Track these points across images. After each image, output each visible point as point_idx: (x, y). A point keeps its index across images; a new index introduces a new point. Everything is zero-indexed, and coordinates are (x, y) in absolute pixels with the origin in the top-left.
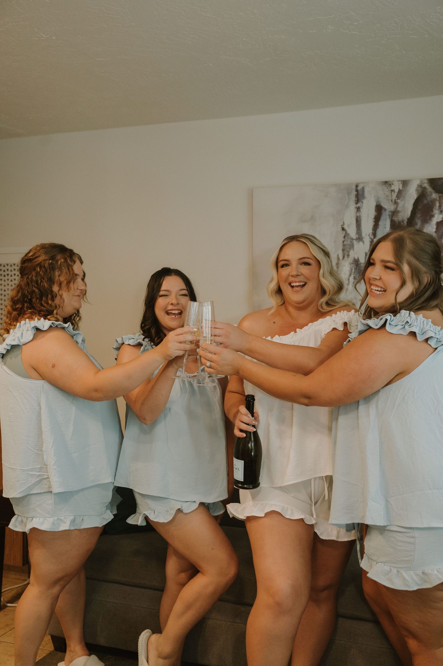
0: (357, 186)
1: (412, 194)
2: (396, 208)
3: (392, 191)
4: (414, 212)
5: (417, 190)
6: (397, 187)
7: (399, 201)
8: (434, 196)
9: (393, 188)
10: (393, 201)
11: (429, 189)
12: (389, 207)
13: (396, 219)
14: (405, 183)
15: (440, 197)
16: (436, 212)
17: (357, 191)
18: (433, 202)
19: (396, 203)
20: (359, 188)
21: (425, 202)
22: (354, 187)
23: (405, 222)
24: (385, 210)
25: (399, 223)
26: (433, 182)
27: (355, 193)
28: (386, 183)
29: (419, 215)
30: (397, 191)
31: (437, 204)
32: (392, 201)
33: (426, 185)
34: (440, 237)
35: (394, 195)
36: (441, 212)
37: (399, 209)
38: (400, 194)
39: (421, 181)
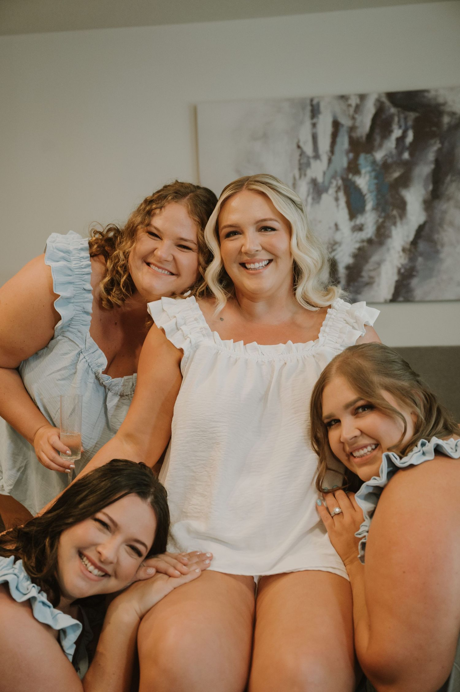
0: (312, 100)
1: (370, 110)
2: (354, 124)
3: (349, 106)
4: (372, 128)
5: (375, 105)
6: (354, 101)
7: (356, 116)
8: (393, 110)
9: (350, 102)
10: (351, 116)
11: (387, 103)
12: (346, 122)
13: (354, 135)
14: (362, 97)
15: (399, 112)
16: (395, 127)
17: (312, 105)
18: (391, 117)
19: (353, 118)
20: (315, 102)
21: (384, 117)
22: (308, 102)
23: (364, 138)
24: (343, 125)
25: (358, 138)
26: (391, 96)
27: (309, 108)
28: (343, 98)
29: (377, 131)
30: (354, 105)
31: (396, 119)
32: (349, 116)
33: (384, 99)
34: (400, 153)
35: (352, 110)
36: (400, 127)
37: (357, 124)
38: (358, 109)
39: (380, 95)
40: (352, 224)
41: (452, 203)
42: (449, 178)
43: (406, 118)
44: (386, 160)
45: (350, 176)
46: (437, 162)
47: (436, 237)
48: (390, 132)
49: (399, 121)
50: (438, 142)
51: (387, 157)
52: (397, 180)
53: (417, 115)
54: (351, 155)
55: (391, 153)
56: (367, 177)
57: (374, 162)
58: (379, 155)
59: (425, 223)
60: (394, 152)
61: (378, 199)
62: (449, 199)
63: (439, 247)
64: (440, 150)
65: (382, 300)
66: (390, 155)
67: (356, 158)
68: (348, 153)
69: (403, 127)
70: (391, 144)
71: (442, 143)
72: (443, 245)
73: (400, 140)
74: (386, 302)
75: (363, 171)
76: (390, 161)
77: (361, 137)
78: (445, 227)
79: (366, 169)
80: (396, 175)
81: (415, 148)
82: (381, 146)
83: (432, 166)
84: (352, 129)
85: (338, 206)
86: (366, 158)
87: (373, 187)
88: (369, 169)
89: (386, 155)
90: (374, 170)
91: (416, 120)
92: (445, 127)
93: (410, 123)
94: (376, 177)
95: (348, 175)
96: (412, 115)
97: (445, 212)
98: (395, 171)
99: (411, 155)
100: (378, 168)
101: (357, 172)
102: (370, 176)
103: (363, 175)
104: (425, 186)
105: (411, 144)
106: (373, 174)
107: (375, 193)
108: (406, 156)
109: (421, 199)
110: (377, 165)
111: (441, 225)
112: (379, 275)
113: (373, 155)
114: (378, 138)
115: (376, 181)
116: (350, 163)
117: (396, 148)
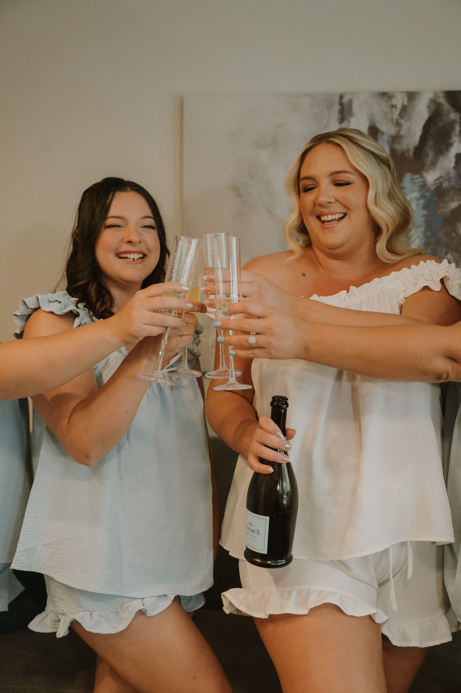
0: (341, 97)
1: (421, 114)
2: (398, 132)
3: (393, 106)
4: (423, 139)
5: (429, 107)
6: (399, 101)
7: (402, 121)
8: (453, 116)
9: (394, 102)
10: (395, 120)
11: (446, 106)
12: (387, 129)
13: (397, 147)
14: (412, 96)
16: (455, 138)
17: (341, 104)
18: (451, 124)
19: (398, 124)
20: (345, 100)
21: (440, 124)
22: (337, 99)
23: (411, 153)
24: (383, 133)
25: (403, 153)
26: (451, 96)
27: (337, 107)
28: (385, 95)
29: (430, 143)
30: (399, 106)
31: (457, 128)
32: (392, 120)
33: (442, 100)
35: (396, 113)
37: (402, 133)
38: (404, 111)
39: (435, 94)
44: (441, 183)
48: (449, 145)
51: (441, 180)
52: (454, 212)
55: (448, 174)
57: (424, 186)
58: (431, 177)
60: (452, 172)
61: (426, 237)
66: (446, 177)
70: (448, 162)
76: (445, 185)
77: (408, 151)
79: (412, 194)
80: (454, 205)
82: (434, 164)
84: (395, 139)
86: (412, 180)
88: (416, 194)
89: (441, 178)
90: (423, 197)
94: (426, 207)
98: (453, 200)
100: (428, 195)
106: (422, 201)
110: (428, 190)
113: (422, 177)
114: (431, 155)
115: (425, 212)
117: (455, 168)
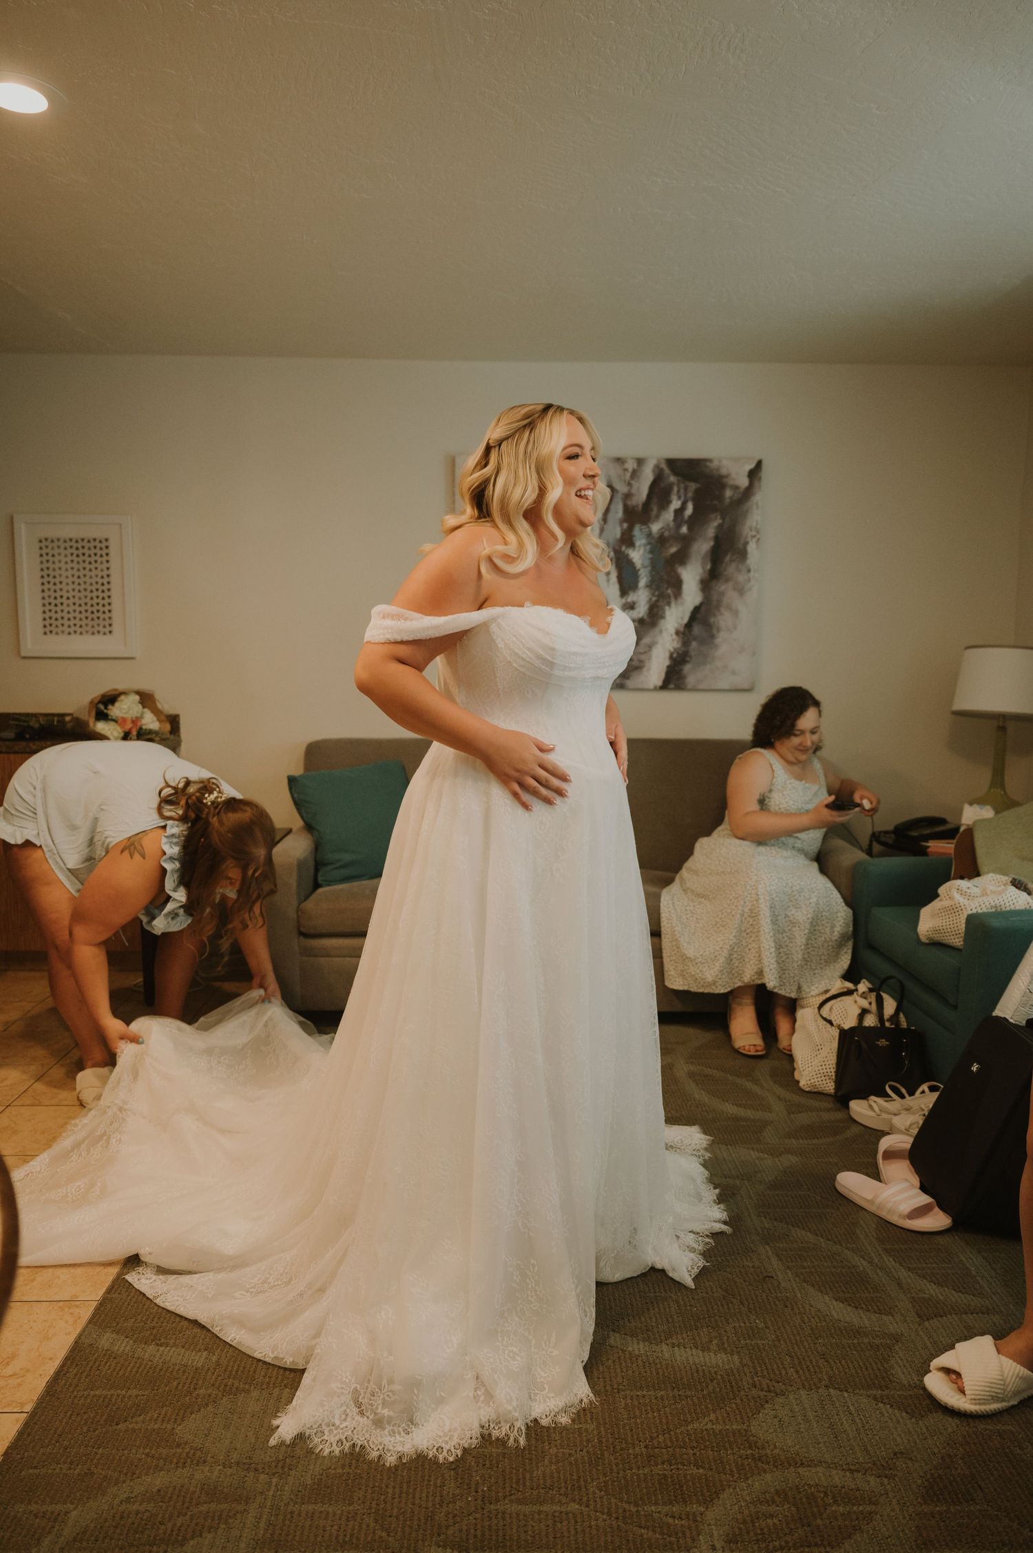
1: (648, 476)
2: (629, 491)
3: (626, 470)
4: (649, 496)
5: (653, 471)
6: (630, 465)
7: (633, 482)
8: (672, 479)
9: (626, 466)
10: (627, 481)
11: (667, 471)
12: (622, 488)
13: (629, 503)
14: (640, 462)
15: (678, 481)
16: (674, 497)
18: (671, 486)
19: (629, 484)
21: (662, 485)
23: (640, 508)
24: (617, 491)
25: (633, 507)
26: (671, 462)
28: (619, 461)
29: (655, 500)
30: (630, 470)
31: (675, 489)
32: (625, 481)
33: (664, 466)
34: (678, 527)
35: (628, 475)
36: (679, 498)
37: (634, 491)
38: (635, 474)
39: (659, 461)
40: (624, 601)
41: (730, 584)
42: (728, 558)
43: (686, 489)
44: (663, 532)
45: (623, 548)
46: (716, 538)
47: (712, 620)
48: (669, 502)
49: (678, 491)
50: (719, 517)
51: (663, 530)
52: (673, 555)
53: (698, 485)
54: (625, 525)
55: (668, 525)
56: (642, 551)
57: (650, 535)
58: (655, 528)
59: (701, 604)
60: (672, 524)
61: (652, 576)
62: (727, 580)
63: (714, 631)
64: (720, 526)
65: (652, 686)
66: (667, 528)
67: (631, 528)
68: (622, 522)
69: (682, 499)
70: (668, 516)
71: (723, 518)
72: (719, 630)
73: (679, 512)
74: (655, 689)
75: (638, 544)
76: (666, 534)
77: (637, 506)
78: (722, 610)
79: (640, 540)
80: (673, 550)
81: (696, 522)
82: (658, 517)
83: (712, 543)
84: (628, 496)
85: (608, 581)
86: (641, 530)
87: (647, 562)
88: (644, 541)
89: (663, 528)
90: (649, 543)
91: (697, 491)
92: (727, 501)
93: (690, 494)
94: (651, 552)
95: (620, 548)
96: (693, 486)
97: (723, 594)
98: (672, 546)
99: (689, 529)
100: (653, 541)
101: (631, 544)
102: (645, 550)
103: (637, 549)
104: (703, 564)
105: (690, 517)
106: (648, 547)
107: (649, 569)
108: (684, 530)
109: (698, 578)
110: (653, 538)
111: (718, 607)
112: (650, 658)
113: (648, 527)
114: (655, 509)
115: (650, 556)
116: (623, 534)
117: (674, 520)
